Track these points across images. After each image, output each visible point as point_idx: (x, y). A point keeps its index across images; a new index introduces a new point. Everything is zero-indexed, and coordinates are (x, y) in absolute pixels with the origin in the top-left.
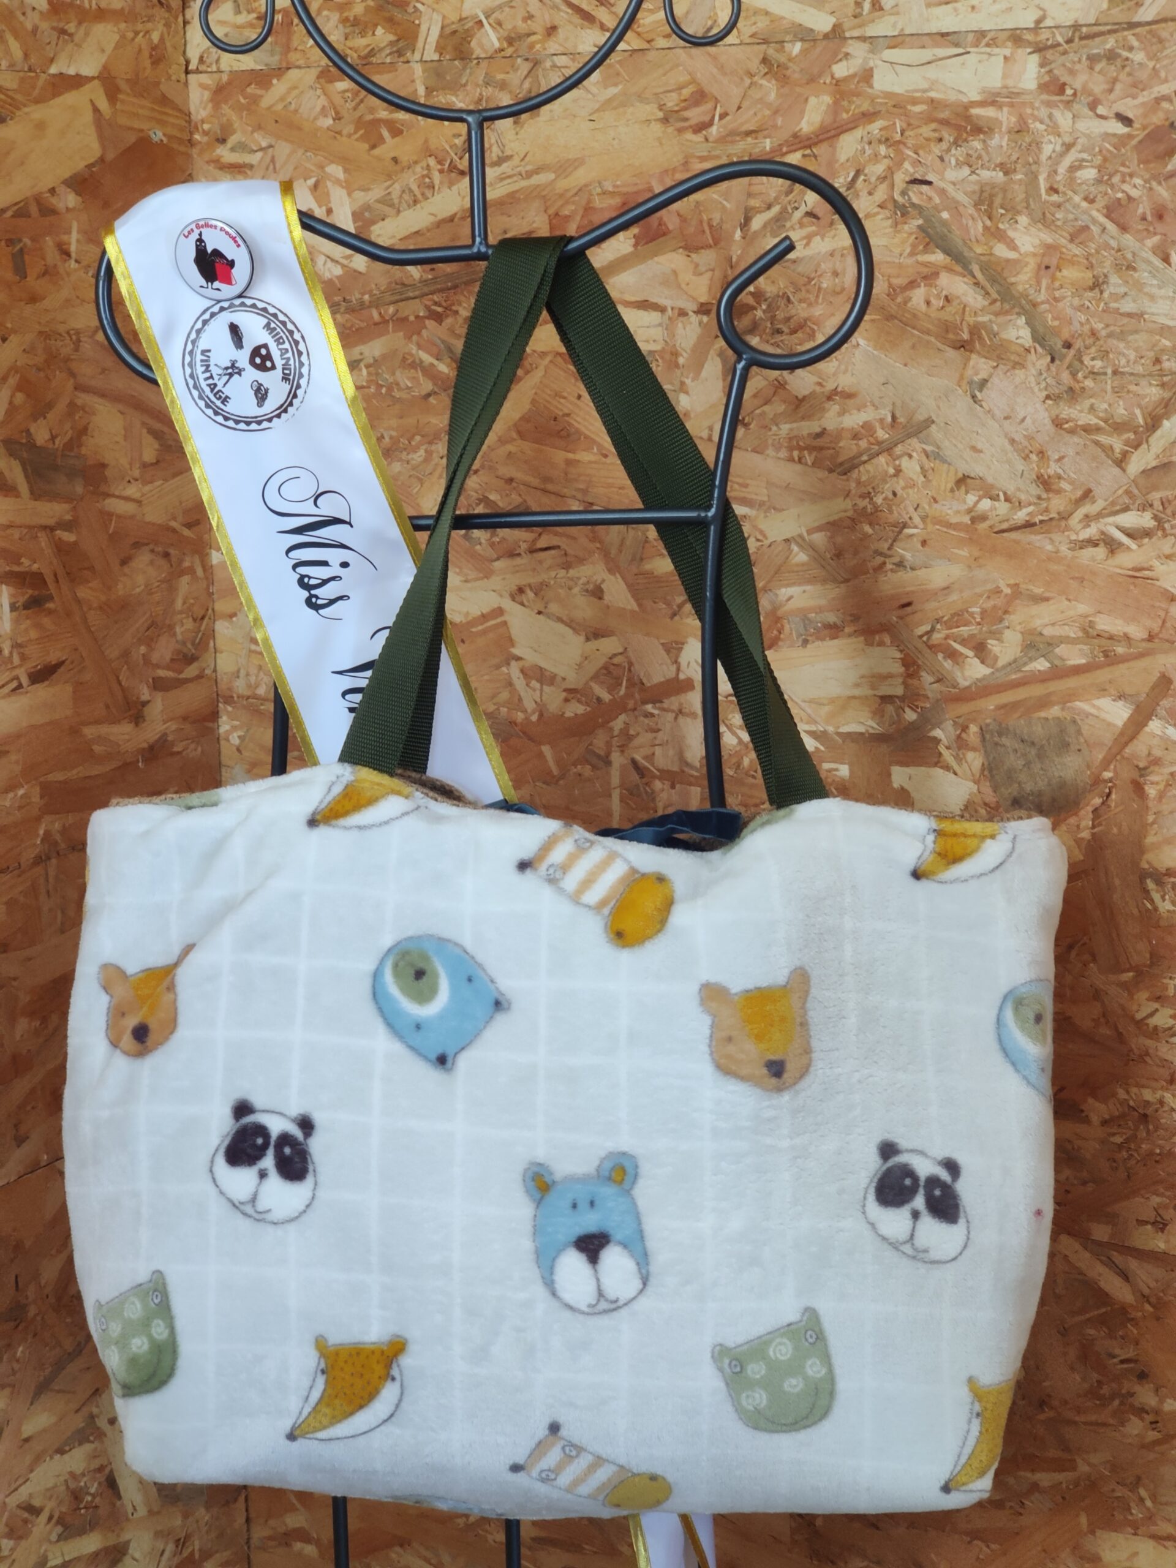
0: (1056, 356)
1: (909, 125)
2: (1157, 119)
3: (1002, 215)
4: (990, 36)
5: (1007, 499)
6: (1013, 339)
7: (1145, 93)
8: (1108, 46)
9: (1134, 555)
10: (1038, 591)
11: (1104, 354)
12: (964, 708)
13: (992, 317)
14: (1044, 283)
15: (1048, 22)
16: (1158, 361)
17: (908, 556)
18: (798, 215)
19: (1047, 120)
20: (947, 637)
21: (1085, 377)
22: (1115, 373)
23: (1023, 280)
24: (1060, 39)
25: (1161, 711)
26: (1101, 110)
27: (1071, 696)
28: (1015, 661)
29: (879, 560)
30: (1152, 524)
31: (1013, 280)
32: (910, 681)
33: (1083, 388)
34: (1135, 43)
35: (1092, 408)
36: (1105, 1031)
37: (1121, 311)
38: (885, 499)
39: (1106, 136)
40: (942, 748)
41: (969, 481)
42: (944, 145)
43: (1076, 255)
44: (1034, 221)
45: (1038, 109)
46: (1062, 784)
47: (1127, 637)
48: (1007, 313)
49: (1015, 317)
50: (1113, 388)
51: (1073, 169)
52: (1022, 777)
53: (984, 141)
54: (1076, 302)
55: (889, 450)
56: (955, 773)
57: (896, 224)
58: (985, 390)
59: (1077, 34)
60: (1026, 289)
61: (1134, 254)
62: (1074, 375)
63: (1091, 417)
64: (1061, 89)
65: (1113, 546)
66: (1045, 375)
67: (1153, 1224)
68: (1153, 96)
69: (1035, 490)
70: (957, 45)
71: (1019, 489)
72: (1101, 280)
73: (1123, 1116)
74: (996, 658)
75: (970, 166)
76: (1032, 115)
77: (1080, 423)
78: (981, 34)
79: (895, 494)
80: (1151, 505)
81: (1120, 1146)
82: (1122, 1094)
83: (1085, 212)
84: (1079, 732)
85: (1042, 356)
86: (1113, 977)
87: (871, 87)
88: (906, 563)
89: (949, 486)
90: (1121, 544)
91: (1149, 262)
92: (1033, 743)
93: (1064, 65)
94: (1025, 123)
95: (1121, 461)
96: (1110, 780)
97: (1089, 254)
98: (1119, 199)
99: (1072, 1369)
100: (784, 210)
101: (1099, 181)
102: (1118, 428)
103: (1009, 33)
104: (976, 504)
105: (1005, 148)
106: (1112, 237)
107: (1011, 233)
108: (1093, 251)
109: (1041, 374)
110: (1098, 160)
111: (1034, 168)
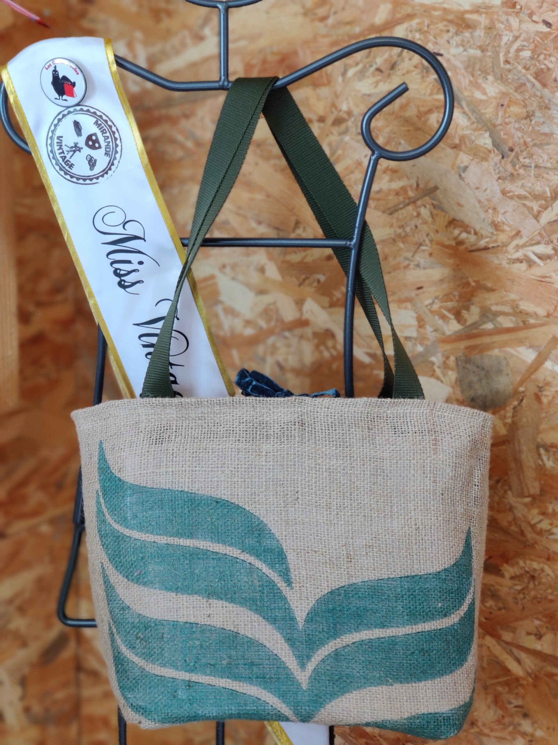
0: (505, 155)
1: (432, 22)
3: (479, 75)
5: (476, 233)
6: (482, 145)
9: (542, 269)
10: (489, 285)
11: (531, 156)
12: (448, 347)
13: (472, 132)
14: (500, 114)
17: (422, 261)
18: (372, 69)
19: (505, 23)
20: (440, 307)
21: (520, 168)
22: (536, 167)
23: (488, 112)
25: (552, 356)
26: (535, 18)
27: (505, 344)
28: (476, 323)
29: (407, 262)
30: (552, 252)
31: (483, 111)
32: (420, 330)
33: (518, 174)
35: (523, 186)
36: (513, 528)
37: (541, 132)
38: (411, 229)
39: (537, 33)
40: (435, 368)
41: (456, 222)
42: (450, 34)
43: (518, 99)
44: (496, 79)
45: (501, 16)
46: (498, 392)
47: (536, 315)
48: (480, 129)
49: (483, 132)
50: (534, 175)
51: (518, 50)
52: (477, 386)
53: (471, 33)
54: (517, 125)
55: (414, 202)
56: (442, 382)
57: (423, 77)
58: (466, 173)
60: (490, 117)
61: (549, 100)
62: (514, 166)
63: (522, 190)
64: (514, 6)
65: (530, 263)
66: (498, 165)
67: (536, 635)
69: (490, 229)
71: (481, 228)
72: (531, 114)
73: (521, 576)
74: (466, 321)
75: (463, 46)
76: (498, 19)
77: (516, 193)
79: (416, 227)
80: (552, 242)
81: (520, 592)
82: (521, 563)
83: (524, 75)
84: (508, 364)
85: (497, 155)
86: (519, 500)
88: (421, 266)
89: (445, 224)
90: (535, 263)
92: (483, 369)
94: (494, 23)
95: (537, 216)
96: (523, 392)
97: (526, 99)
98: (542, 69)
99: (489, 707)
100: (365, 67)
101: (532, 58)
102: (536, 197)
104: (459, 235)
105: (482, 37)
106: (538, 90)
107: (484, 85)
108: (527, 97)
109: (496, 165)
110: (532, 46)
111: (498, 49)
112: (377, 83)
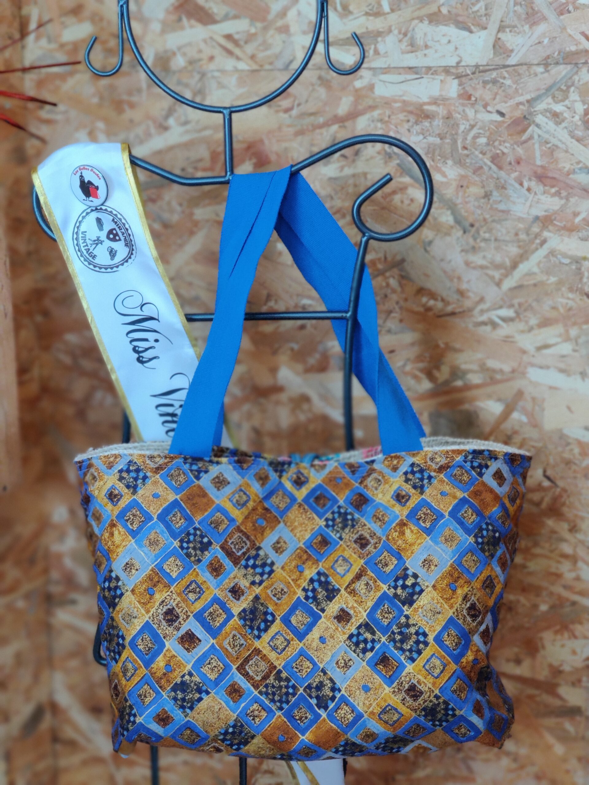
0: (466, 231)
1: (393, 113)
2: (518, 114)
3: (439, 160)
4: (433, 69)
5: (443, 300)
6: (445, 221)
7: (512, 101)
8: (493, 76)
9: (505, 330)
10: (458, 346)
11: (490, 230)
12: (421, 404)
14: (460, 194)
15: (463, 64)
16: (517, 234)
17: (393, 327)
19: (462, 113)
20: (412, 368)
21: (481, 241)
22: (496, 240)
23: (450, 192)
24: (469, 72)
25: (518, 408)
26: (489, 108)
27: (475, 399)
28: (447, 381)
30: (514, 315)
31: (444, 192)
33: (480, 248)
34: (507, 75)
35: (484, 257)
37: (499, 209)
38: (381, 299)
39: (492, 122)
41: (423, 291)
42: (410, 124)
43: (476, 181)
44: (455, 163)
45: (458, 107)
47: (501, 371)
48: (442, 208)
49: (446, 210)
50: (494, 247)
51: (475, 137)
53: (430, 122)
54: (476, 204)
55: (383, 274)
57: (386, 163)
58: (431, 246)
59: (477, 70)
60: (451, 197)
61: (505, 181)
62: (475, 239)
63: (483, 261)
64: (469, 97)
65: (494, 326)
66: (461, 240)
67: (515, 661)
68: (515, 102)
69: (456, 297)
70: (417, 73)
71: (448, 295)
72: (489, 193)
74: (437, 379)
75: (423, 134)
76: (454, 110)
77: (478, 264)
78: (429, 68)
79: (386, 296)
80: (513, 306)
83: (481, 160)
84: (478, 417)
85: (459, 230)
87: (373, 93)
88: (393, 331)
89: (414, 292)
90: (499, 325)
91: (513, 186)
93: (471, 86)
94: (451, 114)
95: (499, 283)
97: (483, 180)
98: (498, 154)
101: (488, 144)
102: (497, 267)
103: (442, 69)
104: (427, 302)
105: (441, 126)
106: (494, 172)
107: (444, 169)
108: (485, 179)
109: (458, 239)
110: (487, 134)
111: (455, 136)
112: (342, 168)
